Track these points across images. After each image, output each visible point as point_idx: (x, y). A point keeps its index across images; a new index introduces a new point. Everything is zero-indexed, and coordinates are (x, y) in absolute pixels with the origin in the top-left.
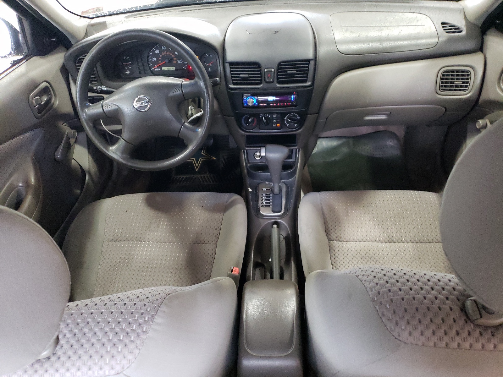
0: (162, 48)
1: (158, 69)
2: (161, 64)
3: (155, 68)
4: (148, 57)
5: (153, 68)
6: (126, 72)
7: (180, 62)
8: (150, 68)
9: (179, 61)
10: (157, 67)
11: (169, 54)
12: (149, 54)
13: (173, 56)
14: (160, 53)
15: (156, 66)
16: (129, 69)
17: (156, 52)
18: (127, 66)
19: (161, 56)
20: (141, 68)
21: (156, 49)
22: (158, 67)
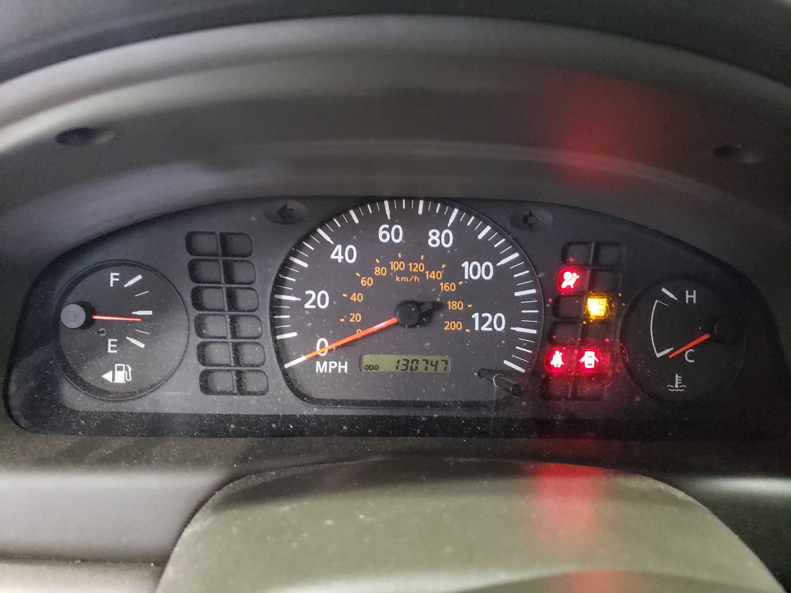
0: (381, 233)
1: (333, 365)
2: (359, 334)
3: (317, 357)
4: (279, 286)
5: (303, 358)
6: (108, 376)
7: (484, 328)
8: (282, 353)
9: (483, 321)
10: (330, 351)
11: (422, 275)
12: (285, 267)
13: (445, 287)
14: (364, 265)
15: (323, 346)
16: (126, 355)
17: (338, 254)
18: (121, 332)
19: (366, 282)
20: (221, 353)
21: (342, 238)
22: (333, 355)
